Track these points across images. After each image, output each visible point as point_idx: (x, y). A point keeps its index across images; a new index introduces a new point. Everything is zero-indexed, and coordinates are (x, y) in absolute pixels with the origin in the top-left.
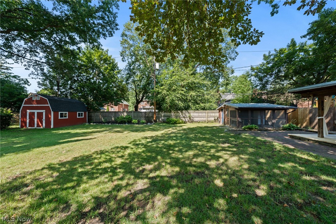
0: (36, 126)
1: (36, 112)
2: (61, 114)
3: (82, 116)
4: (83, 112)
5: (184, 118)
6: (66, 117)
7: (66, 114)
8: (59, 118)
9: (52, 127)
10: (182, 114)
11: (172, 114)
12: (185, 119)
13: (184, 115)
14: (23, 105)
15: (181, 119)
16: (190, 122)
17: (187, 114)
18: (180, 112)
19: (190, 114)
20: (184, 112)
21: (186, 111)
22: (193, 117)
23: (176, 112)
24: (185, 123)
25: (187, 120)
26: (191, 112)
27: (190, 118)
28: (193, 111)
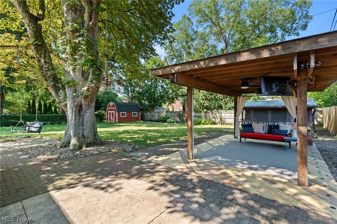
0: (111, 121)
1: (111, 112)
2: (122, 113)
3: (136, 115)
4: (137, 113)
5: (215, 118)
6: (125, 115)
7: (125, 114)
8: (121, 116)
9: (117, 122)
10: (212, 114)
11: (203, 114)
12: (216, 120)
13: (214, 115)
14: (107, 108)
15: (211, 120)
16: (221, 123)
17: (217, 114)
18: (210, 112)
19: (221, 114)
20: (214, 111)
21: (216, 111)
22: (224, 118)
23: (206, 112)
24: (215, 124)
25: (218, 121)
26: (222, 112)
27: (221, 119)
28: (224, 111)
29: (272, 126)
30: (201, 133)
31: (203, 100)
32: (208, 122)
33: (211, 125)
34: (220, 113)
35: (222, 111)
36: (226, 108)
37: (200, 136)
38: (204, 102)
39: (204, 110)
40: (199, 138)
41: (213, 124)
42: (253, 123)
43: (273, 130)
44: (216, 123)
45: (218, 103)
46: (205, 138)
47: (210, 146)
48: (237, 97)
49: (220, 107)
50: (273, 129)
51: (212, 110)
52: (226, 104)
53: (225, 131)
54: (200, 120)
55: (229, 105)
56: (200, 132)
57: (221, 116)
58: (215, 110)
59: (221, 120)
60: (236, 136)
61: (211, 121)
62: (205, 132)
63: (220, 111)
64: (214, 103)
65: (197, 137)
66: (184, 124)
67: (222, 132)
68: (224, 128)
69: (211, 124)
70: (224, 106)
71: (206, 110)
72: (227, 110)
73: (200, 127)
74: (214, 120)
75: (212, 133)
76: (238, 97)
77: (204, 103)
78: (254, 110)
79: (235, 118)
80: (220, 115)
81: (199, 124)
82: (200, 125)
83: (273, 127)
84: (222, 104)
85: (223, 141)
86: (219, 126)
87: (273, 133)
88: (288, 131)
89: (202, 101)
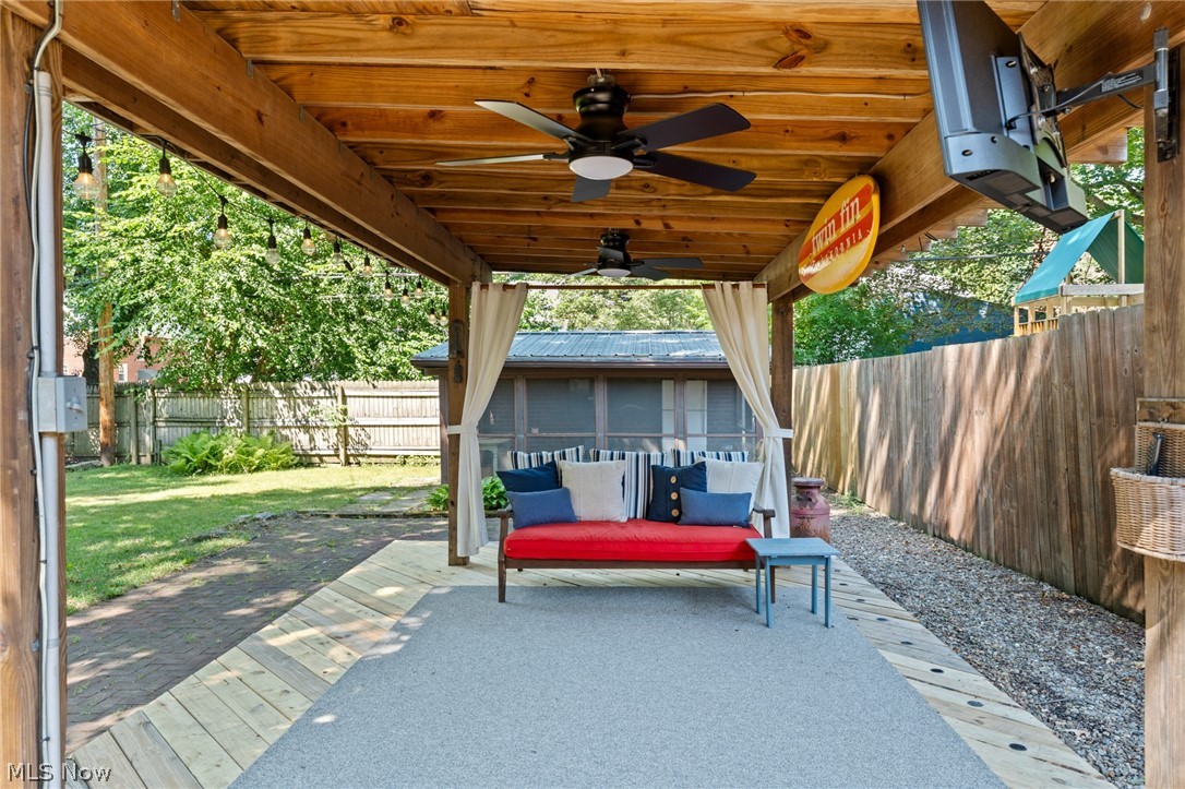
5: (306, 428)
10: (289, 406)
11: (228, 405)
12: (312, 439)
13: (305, 409)
15: (286, 438)
16: (347, 457)
17: (323, 402)
18: (277, 394)
19: (344, 402)
20: (301, 388)
21: (317, 385)
22: (363, 427)
23: (248, 394)
24: (310, 465)
25: (324, 442)
26: (347, 393)
27: (343, 431)
28: (361, 382)
29: (670, 473)
30: (210, 544)
31: (230, 314)
32: (260, 452)
33: (282, 473)
34: (338, 391)
35: (347, 383)
36: (372, 369)
37: (197, 578)
38: (235, 325)
39: (239, 381)
40: (189, 594)
41: (297, 466)
42: (563, 456)
43: (674, 496)
44: (316, 460)
45: (324, 340)
46: (235, 588)
47: (279, 685)
48: (468, 290)
49: (341, 364)
50: (676, 488)
51: (286, 376)
52: (373, 345)
53: (377, 509)
54: (205, 442)
55: (390, 353)
56: (199, 540)
57: (345, 412)
58: (308, 379)
59: (346, 436)
60: (460, 553)
61: (285, 446)
62: (240, 527)
63: (337, 383)
64: (304, 336)
65: (170, 591)
66: (88, 476)
67: (355, 516)
68: (368, 490)
69: (286, 467)
70: (359, 354)
71: (248, 379)
72: (376, 376)
73: (205, 492)
74: (304, 438)
75: (294, 530)
76: (476, 287)
77: (235, 336)
78: (528, 381)
79: (454, 430)
80: (341, 406)
81: (206, 468)
82: (210, 478)
83: (673, 480)
84: (350, 341)
85: (381, 608)
86: (330, 476)
87: (675, 513)
88: (750, 494)
89: (219, 321)
